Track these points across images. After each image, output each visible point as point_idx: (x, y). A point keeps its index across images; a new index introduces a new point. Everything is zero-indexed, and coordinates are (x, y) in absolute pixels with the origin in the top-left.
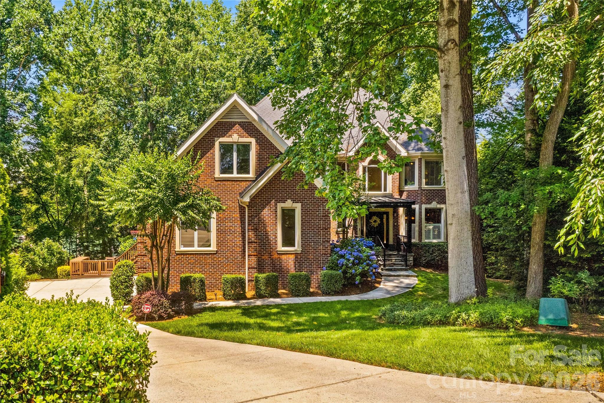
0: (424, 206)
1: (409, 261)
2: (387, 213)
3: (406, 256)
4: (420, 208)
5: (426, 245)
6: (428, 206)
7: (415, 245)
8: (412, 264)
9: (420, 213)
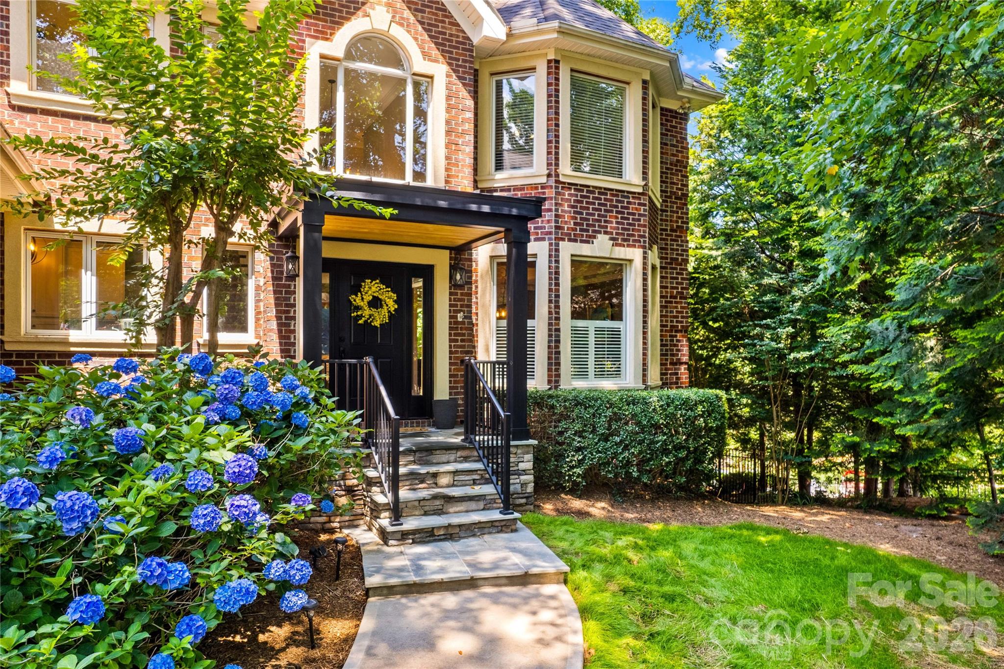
0: (567, 249)
1: (519, 473)
2: (426, 272)
3: (506, 450)
4: (554, 256)
5: (581, 401)
6: (585, 250)
7: (540, 401)
8: (530, 488)
9: (554, 276)
